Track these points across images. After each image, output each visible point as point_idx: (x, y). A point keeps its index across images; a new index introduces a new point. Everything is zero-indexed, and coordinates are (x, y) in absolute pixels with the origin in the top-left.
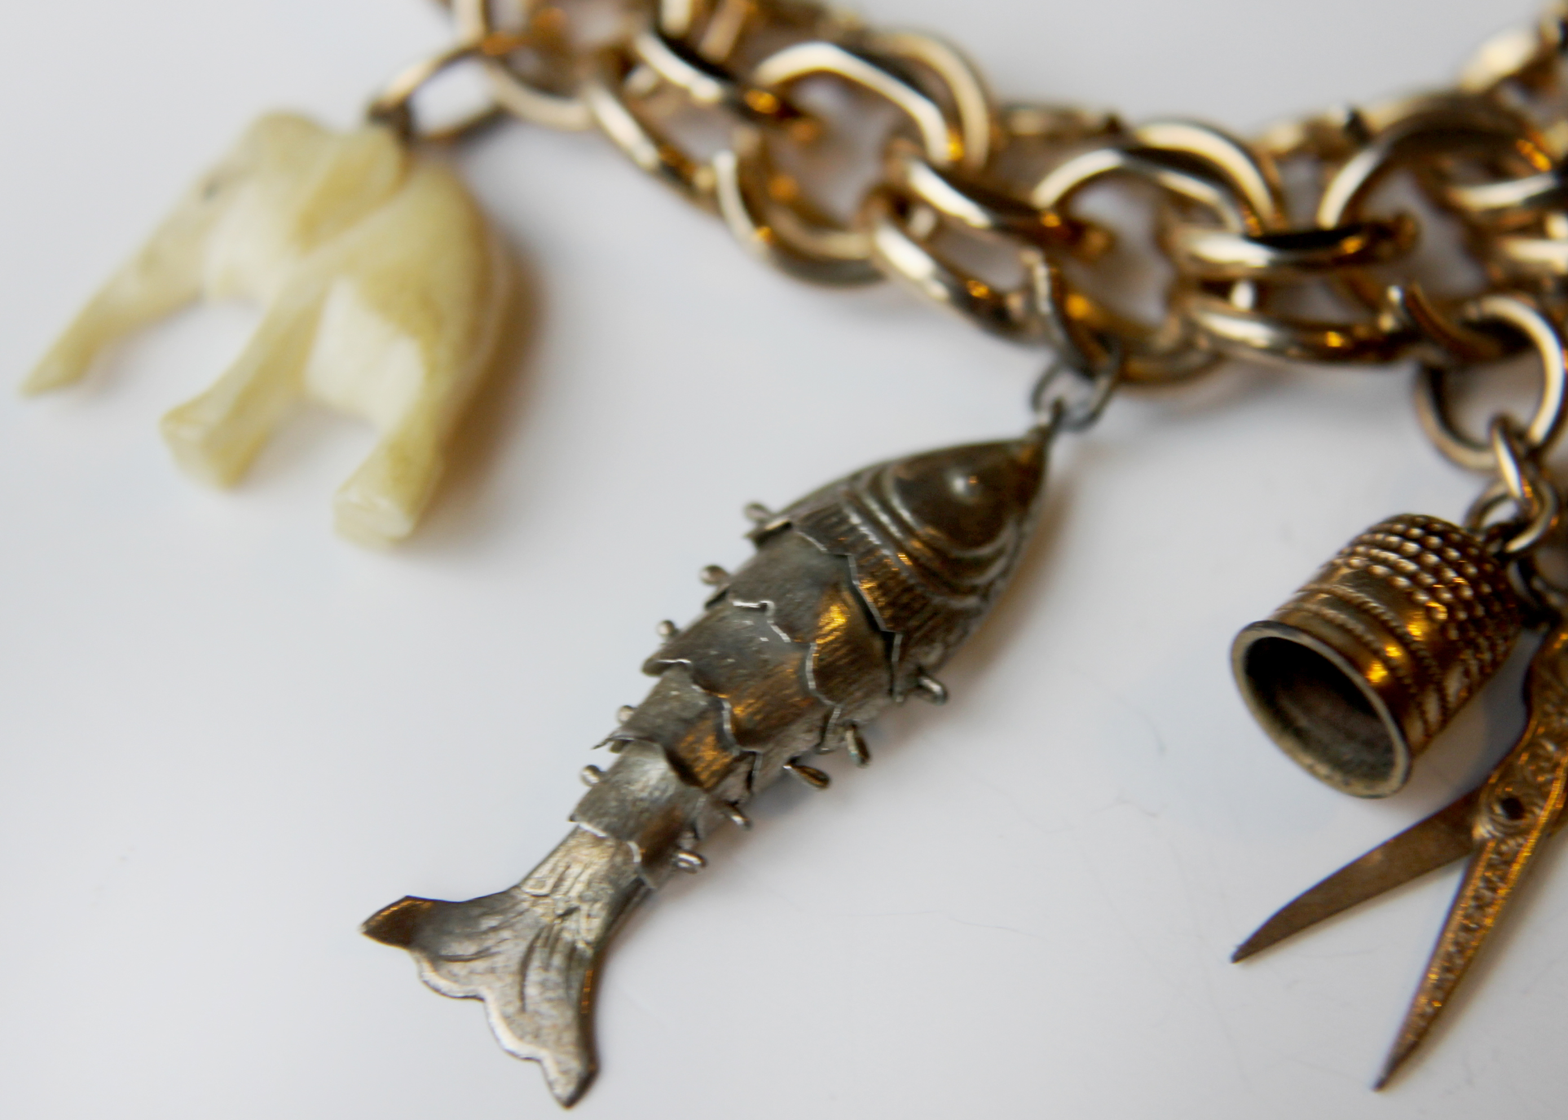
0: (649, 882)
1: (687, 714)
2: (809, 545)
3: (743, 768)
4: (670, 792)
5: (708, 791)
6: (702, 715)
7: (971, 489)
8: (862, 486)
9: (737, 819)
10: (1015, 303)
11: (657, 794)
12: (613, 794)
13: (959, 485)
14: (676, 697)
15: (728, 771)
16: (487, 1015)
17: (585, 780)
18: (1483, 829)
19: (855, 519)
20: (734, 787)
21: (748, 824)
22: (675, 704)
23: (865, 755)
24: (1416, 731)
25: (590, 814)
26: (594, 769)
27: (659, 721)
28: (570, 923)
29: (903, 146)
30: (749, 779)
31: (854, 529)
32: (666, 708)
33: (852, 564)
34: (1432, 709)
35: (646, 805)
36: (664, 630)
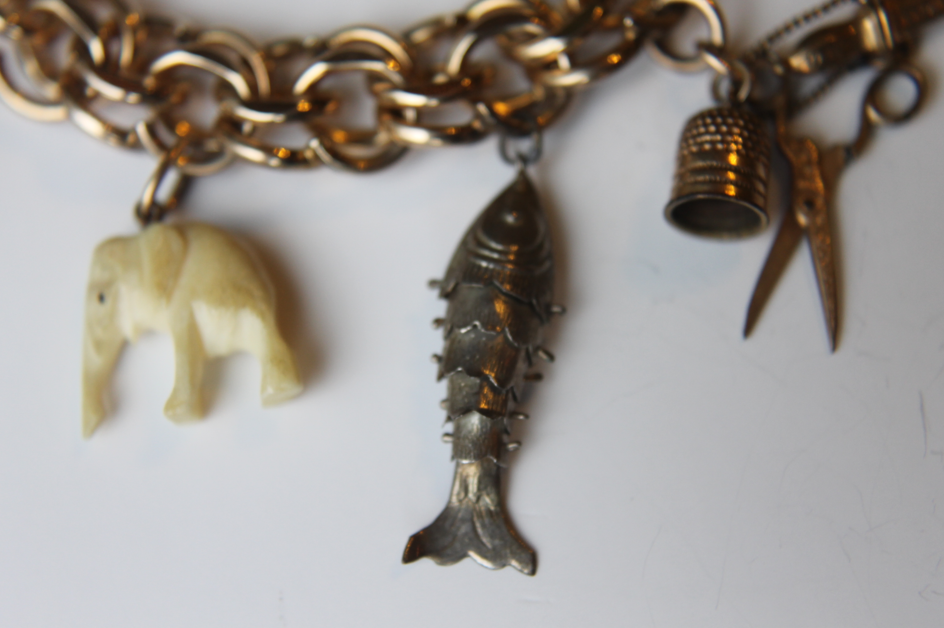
0: (503, 465)
1: (475, 390)
2: (472, 288)
3: (510, 396)
4: (489, 425)
5: (503, 415)
6: (481, 387)
7: (516, 219)
8: (472, 245)
9: (521, 417)
10: (477, 125)
11: (484, 430)
12: (467, 441)
13: (510, 219)
14: (465, 386)
15: (505, 402)
16: (475, 561)
17: (446, 442)
18: (802, 219)
19: (484, 264)
20: (511, 405)
21: (527, 416)
22: (467, 389)
23: (551, 357)
24: (760, 201)
25: (464, 455)
26: (447, 435)
27: (466, 400)
28: (481, 503)
29: (380, 87)
30: (515, 398)
31: (487, 269)
32: (464, 393)
33: (497, 283)
34: (761, 188)
35: (483, 437)
36: (434, 360)
